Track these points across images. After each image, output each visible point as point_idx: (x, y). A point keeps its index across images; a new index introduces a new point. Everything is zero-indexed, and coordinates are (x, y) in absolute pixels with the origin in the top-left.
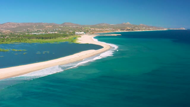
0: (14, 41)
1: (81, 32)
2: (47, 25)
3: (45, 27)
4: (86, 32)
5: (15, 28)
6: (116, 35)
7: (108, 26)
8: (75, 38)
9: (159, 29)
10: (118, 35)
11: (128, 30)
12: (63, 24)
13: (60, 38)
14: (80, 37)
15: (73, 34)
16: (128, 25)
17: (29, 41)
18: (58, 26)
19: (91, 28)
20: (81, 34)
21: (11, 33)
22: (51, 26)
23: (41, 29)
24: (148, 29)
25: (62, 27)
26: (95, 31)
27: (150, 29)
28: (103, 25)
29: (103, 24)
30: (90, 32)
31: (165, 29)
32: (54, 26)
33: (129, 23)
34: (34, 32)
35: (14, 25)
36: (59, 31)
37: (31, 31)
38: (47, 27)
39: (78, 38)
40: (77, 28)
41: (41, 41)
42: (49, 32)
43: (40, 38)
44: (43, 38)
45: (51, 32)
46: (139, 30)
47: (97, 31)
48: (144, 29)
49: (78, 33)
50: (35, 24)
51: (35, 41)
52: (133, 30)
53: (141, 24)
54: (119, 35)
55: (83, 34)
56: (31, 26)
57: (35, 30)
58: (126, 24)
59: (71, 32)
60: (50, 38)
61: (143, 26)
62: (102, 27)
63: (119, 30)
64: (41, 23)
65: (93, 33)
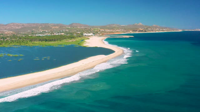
0: (13, 44)
1: (89, 33)
2: (53, 26)
3: (52, 28)
4: (95, 33)
5: (20, 29)
6: (128, 37)
7: (119, 27)
8: (83, 40)
9: (173, 30)
10: (130, 36)
11: (140, 31)
12: (71, 25)
13: (65, 40)
14: (88, 39)
15: (81, 35)
16: (141, 26)
17: (30, 44)
18: (65, 27)
19: (101, 29)
20: (90, 36)
21: (14, 35)
22: (58, 27)
23: (46, 30)
24: (162, 31)
25: (70, 28)
26: (105, 32)
27: (164, 31)
28: (114, 26)
29: (114, 24)
30: (100, 33)
31: (180, 31)
32: (61, 26)
33: (141, 24)
34: (39, 33)
35: (18, 26)
36: (66, 32)
37: (35, 33)
38: (53, 28)
39: (86, 40)
40: (86, 29)
41: (44, 43)
42: (55, 34)
43: (43, 40)
44: (46, 40)
45: (57, 33)
46: (152, 31)
47: (107, 33)
48: (158, 30)
49: (86, 35)
50: (41, 25)
51: (36, 44)
52: (145, 31)
53: (154, 25)
54: (132, 36)
55: (92, 35)
56: (36, 26)
57: (40, 32)
58: (138, 24)
59: (78, 33)
60: (55, 41)
61: (156, 27)
62: (113, 28)
63: (131, 31)
64: (47, 24)
65: (103, 35)
